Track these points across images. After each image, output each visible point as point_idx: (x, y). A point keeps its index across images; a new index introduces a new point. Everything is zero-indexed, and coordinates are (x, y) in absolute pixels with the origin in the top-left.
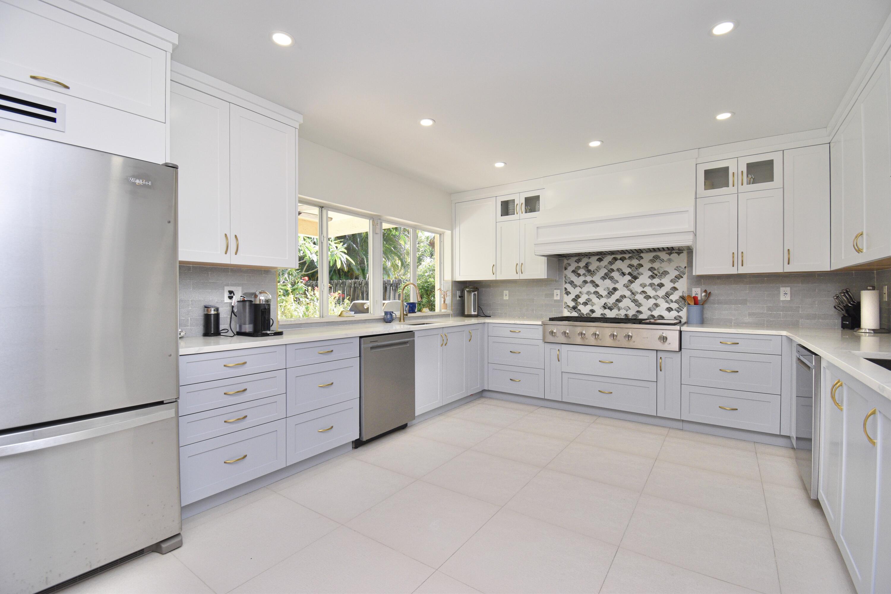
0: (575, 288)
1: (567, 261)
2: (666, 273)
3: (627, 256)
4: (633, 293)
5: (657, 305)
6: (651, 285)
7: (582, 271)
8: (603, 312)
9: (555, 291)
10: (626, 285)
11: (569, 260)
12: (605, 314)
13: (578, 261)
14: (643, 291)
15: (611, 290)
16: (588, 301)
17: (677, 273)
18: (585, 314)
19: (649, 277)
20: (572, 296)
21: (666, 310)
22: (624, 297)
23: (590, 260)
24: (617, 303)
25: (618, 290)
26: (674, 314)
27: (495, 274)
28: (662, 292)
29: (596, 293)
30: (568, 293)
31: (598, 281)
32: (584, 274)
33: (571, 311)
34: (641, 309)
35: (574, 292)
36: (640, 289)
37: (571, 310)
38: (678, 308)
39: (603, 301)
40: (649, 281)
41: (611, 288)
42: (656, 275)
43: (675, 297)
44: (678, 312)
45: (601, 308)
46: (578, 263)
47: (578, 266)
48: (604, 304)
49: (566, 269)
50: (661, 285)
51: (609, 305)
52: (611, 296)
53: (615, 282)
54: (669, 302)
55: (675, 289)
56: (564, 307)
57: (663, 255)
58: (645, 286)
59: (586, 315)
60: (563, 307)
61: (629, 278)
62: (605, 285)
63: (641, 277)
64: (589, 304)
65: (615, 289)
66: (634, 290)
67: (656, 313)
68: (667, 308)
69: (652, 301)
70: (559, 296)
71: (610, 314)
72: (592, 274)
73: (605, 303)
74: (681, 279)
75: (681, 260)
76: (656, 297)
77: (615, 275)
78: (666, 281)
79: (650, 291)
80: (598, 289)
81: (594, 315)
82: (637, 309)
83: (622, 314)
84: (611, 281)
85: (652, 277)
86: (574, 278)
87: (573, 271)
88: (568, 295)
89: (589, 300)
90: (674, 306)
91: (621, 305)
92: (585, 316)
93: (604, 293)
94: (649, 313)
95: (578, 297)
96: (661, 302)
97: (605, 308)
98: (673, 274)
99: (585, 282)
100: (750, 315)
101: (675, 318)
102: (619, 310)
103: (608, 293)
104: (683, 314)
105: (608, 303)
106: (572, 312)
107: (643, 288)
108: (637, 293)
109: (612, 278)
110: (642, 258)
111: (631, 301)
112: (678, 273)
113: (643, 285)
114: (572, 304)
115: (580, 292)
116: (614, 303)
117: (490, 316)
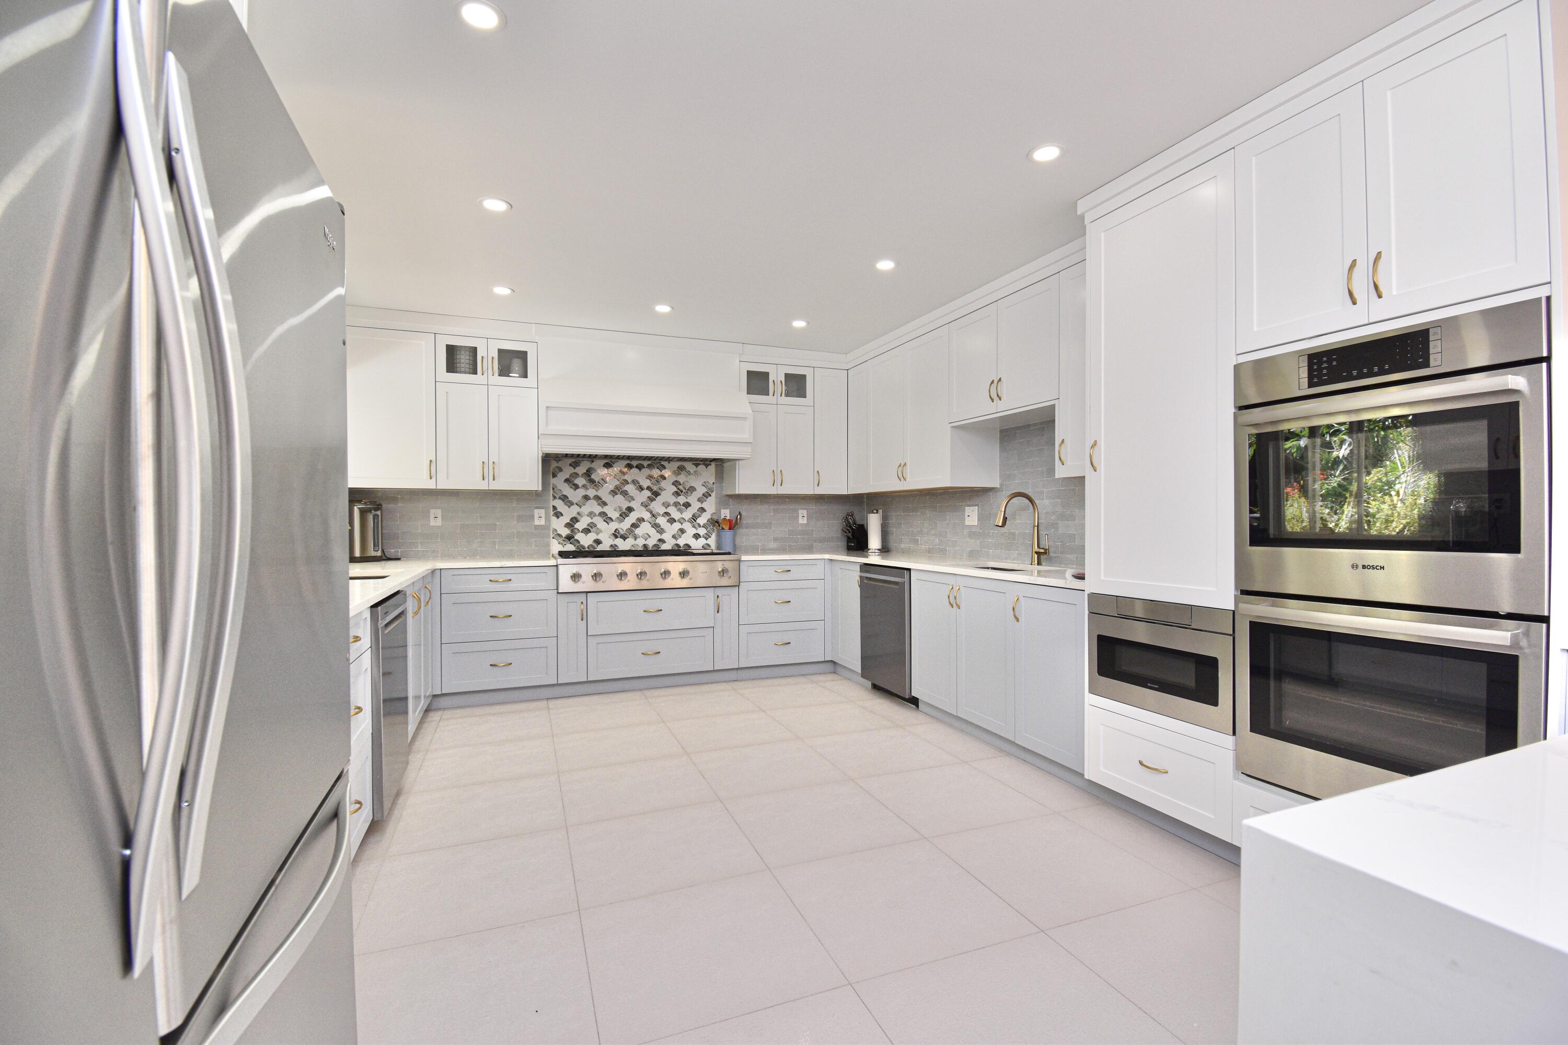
0: (569, 507)
1: (556, 463)
2: (692, 489)
3: (646, 463)
4: (653, 516)
5: (682, 531)
6: (676, 504)
7: (580, 481)
8: (613, 543)
9: (536, 512)
10: (644, 504)
11: (560, 463)
12: (616, 546)
13: (575, 465)
14: (665, 513)
15: (624, 510)
16: (591, 527)
17: (704, 490)
18: (586, 547)
19: (673, 494)
20: (566, 519)
21: (693, 537)
22: (641, 520)
23: (593, 465)
24: (634, 529)
25: (634, 510)
26: (702, 541)
27: (434, 479)
28: (688, 514)
29: (602, 514)
30: (558, 515)
31: (606, 497)
32: (584, 486)
33: (564, 543)
34: (664, 537)
35: (569, 513)
36: (662, 510)
37: (563, 541)
38: (706, 534)
39: (614, 526)
40: (673, 499)
41: (624, 507)
42: (682, 491)
43: (702, 520)
44: (707, 539)
45: (610, 538)
46: (575, 469)
47: (574, 473)
48: (615, 531)
49: (554, 476)
50: (687, 505)
51: (622, 532)
52: (625, 519)
53: (630, 499)
54: (697, 526)
55: (702, 510)
56: (552, 536)
57: (689, 466)
58: (669, 506)
59: (588, 547)
60: (550, 538)
61: (648, 493)
62: (616, 503)
63: (663, 493)
64: (593, 532)
65: (630, 509)
66: (655, 510)
67: (681, 542)
68: (694, 535)
69: (677, 526)
70: (543, 519)
71: (623, 545)
72: (596, 485)
73: (616, 530)
74: (709, 498)
75: (709, 474)
76: (682, 521)
77: (630, 488)
78: (693, 499)
79: (675, 514)
80: (606, 509)
81: (600, 548)
82: (659, 536)
83: (640, 543)
84: (624, 497)
85: (677, 494)
86: (567, 490)
87: (567, 481)
88: (558, 517)
89: (592, 525)
90: (702, 531)
91: (638, 531)
92: (587, 549)
93: (615, 515)
94: (674, 542)
95: (575, 520)
96: (687, 526)
97: (616, 537)
98: (701, 490)
99: (586, 498)
100: (775, 539)
101: (703, 547)
102: (636, 540)
103: (621, 515)
104: (712, 541)
105: (620, 530)
106: (565, 545)
107: (666, 508)
108: (659, 514)
109: (625, 493)
110: (665, 468)
111: (650, 526)
112: (706, 491)
113: (666, 505)
114: (565, 532)
115: (578, 513)
116: (629, 529)
117: (399, 559)
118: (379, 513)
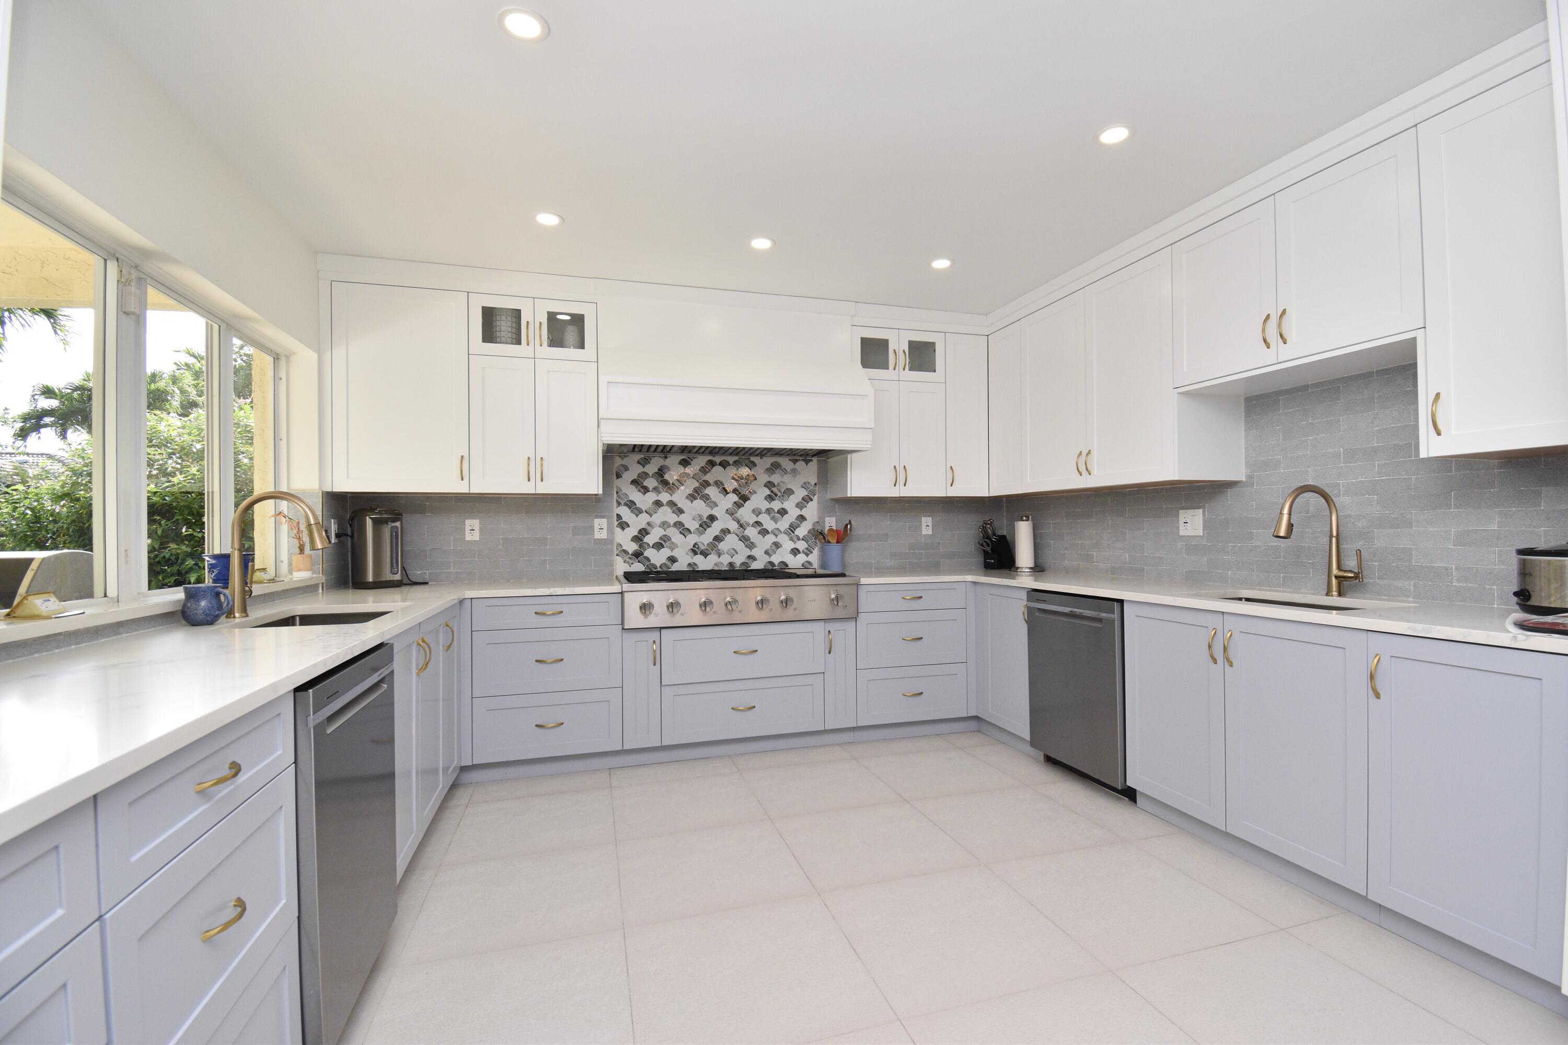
0: (637, 516)
1: (621, 460)
2: (789, 492)
3: (731, 459)
4: (741, 526)
5: (777, 545)
6: (769, 511)
7: (651, 483)
8: (691, 561)
9: (597, 521)
10: (729, 511)
11: (626, 459)
12: (695, 564)
13: (644, 462)
14: (756, 522)
15: (705, 520)
16: (664, 541)
17: (804, 493)
18: (658, 566)
19: (766, 498)
20: (633, 531)
21: (791, 553)
22: (726, 531)
23: (668, 462)
24: (717, 543)
25: (717, 519)
26: (801, 558)
27: (466, 479)
28: (784, 524)
29: (679, 525)
30: (623, 525)
31: (682, 503)
32: (655, 489)
33: (631, 561)
34: (754, 552)
35: (636, 523)
36: (752, 519)
37: (630, 558)
38: (807, 549)
39: (692, 539)
40: (765, 505)
41: (705, 516)
42: (776, 495)
43: (802, 531)
44: (807, 555)
45: (687, 554)
46: (644, 467)
47: (643, 472)
48: (694, 546)
49: (618, 476)
50: (783, 512)
51: (702, 547)
52: (705, 530)
53: (711, 504)
54: (795, 539)
55: (802, 518)
56: (616, 552)
57: (785, 462)
58: (760, 513)
59: (660, 567)
60: (613, 554)
61: (734, 498)
62: (695, 510)
63: (753, 497)
64: (667, 547)
65: (712, 518)
66: (743, 519)
67: (776, 559)
68: (792, 549)
69: (770, 539)
70: (605, 531)
71: (704, 564)
72: (669, 488)
73: (695, 544)
74: (811, 502)
75: (809, 472)
76: (777, 532)
77: (712, 492)
78: (790, 505)
79: (769, 524)
80: (682, 518)
81: (675, 567)
82: (748, 552)
83: (723, 562)
84: (705, 503)
85: (770, 498)
86: (635, 495)
87: (634, 482)
88: (623, 529)
89: (665, 539)
90: (802, 545)
91: (722, 546)
92: (659, 569)
93: (693, 525)
94: (767, 559)
95: (644, 532)
96: (784, 539)
97: (695, 553)
98: (800, 493)
99: (658, 504)
100: (893, 555)
101: (803, 565)
102: (719, 556)
103: (701, 526)
104: (814, 558)
105: (699, 544)
106: (632, 564)
107: (757, 516)
108: (748, 524)
109: (706, 498)
110: (755, 465)
111: (738, 538)
112: (807, 494)
113: (757, 512)
114: (632, 547)
115: (648, 524)
116: (711, 542)
117: (426, 583)
118: (398, 524)
